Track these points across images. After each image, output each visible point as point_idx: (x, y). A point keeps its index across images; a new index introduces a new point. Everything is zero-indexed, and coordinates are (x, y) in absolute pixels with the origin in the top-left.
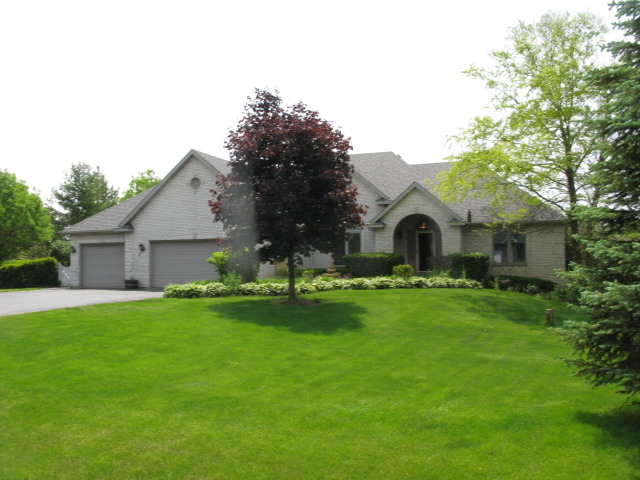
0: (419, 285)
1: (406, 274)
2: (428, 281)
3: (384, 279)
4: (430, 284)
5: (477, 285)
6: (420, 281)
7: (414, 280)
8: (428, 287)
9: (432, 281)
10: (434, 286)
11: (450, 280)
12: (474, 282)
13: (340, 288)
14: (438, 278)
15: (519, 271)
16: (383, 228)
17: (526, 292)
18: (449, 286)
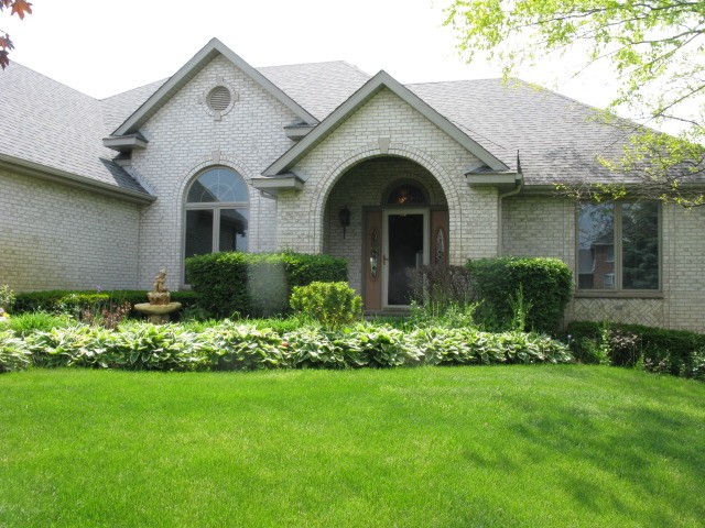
0: (377, 356)
1: (334, 312)
2: (409, 341)
3: (245, 329)
4: (416, 352)
5: (556, 353)
6: (384, 341)
7: (362, 333)
8: (411, 363)
9: (421, 341)
10: (429, 358)
11: (482, 337)
12: (546, 341)
13: (59, 361)
14: (442, 330)
15: (644, 312)
16: (296, 191)
17: (689, 375)
18: (478, 358)
